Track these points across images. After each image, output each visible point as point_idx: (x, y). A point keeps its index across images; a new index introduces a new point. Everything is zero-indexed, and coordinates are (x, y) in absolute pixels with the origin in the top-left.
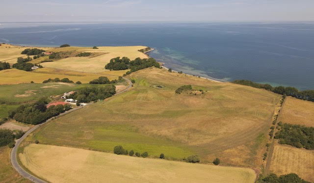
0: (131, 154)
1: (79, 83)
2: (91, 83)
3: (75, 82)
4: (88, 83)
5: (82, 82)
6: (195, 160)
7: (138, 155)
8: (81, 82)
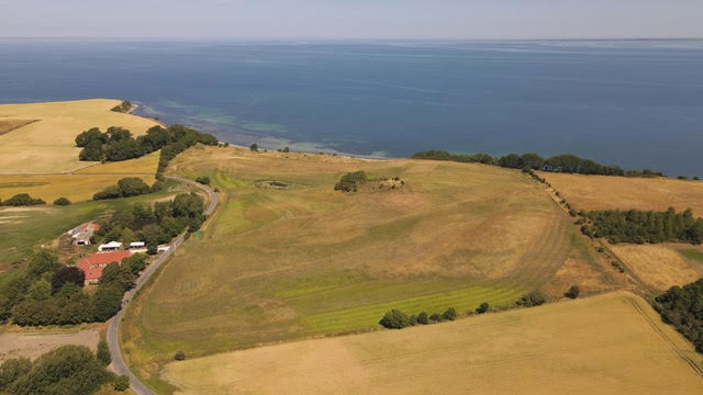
0: (422, 320)
1: (62, 203)
2: (98, 198)
3: (50, 201)
4: (91, 197)
5: (72, 199)
6: (538, 299)
7: (435, 318)
8: (69, 199)
